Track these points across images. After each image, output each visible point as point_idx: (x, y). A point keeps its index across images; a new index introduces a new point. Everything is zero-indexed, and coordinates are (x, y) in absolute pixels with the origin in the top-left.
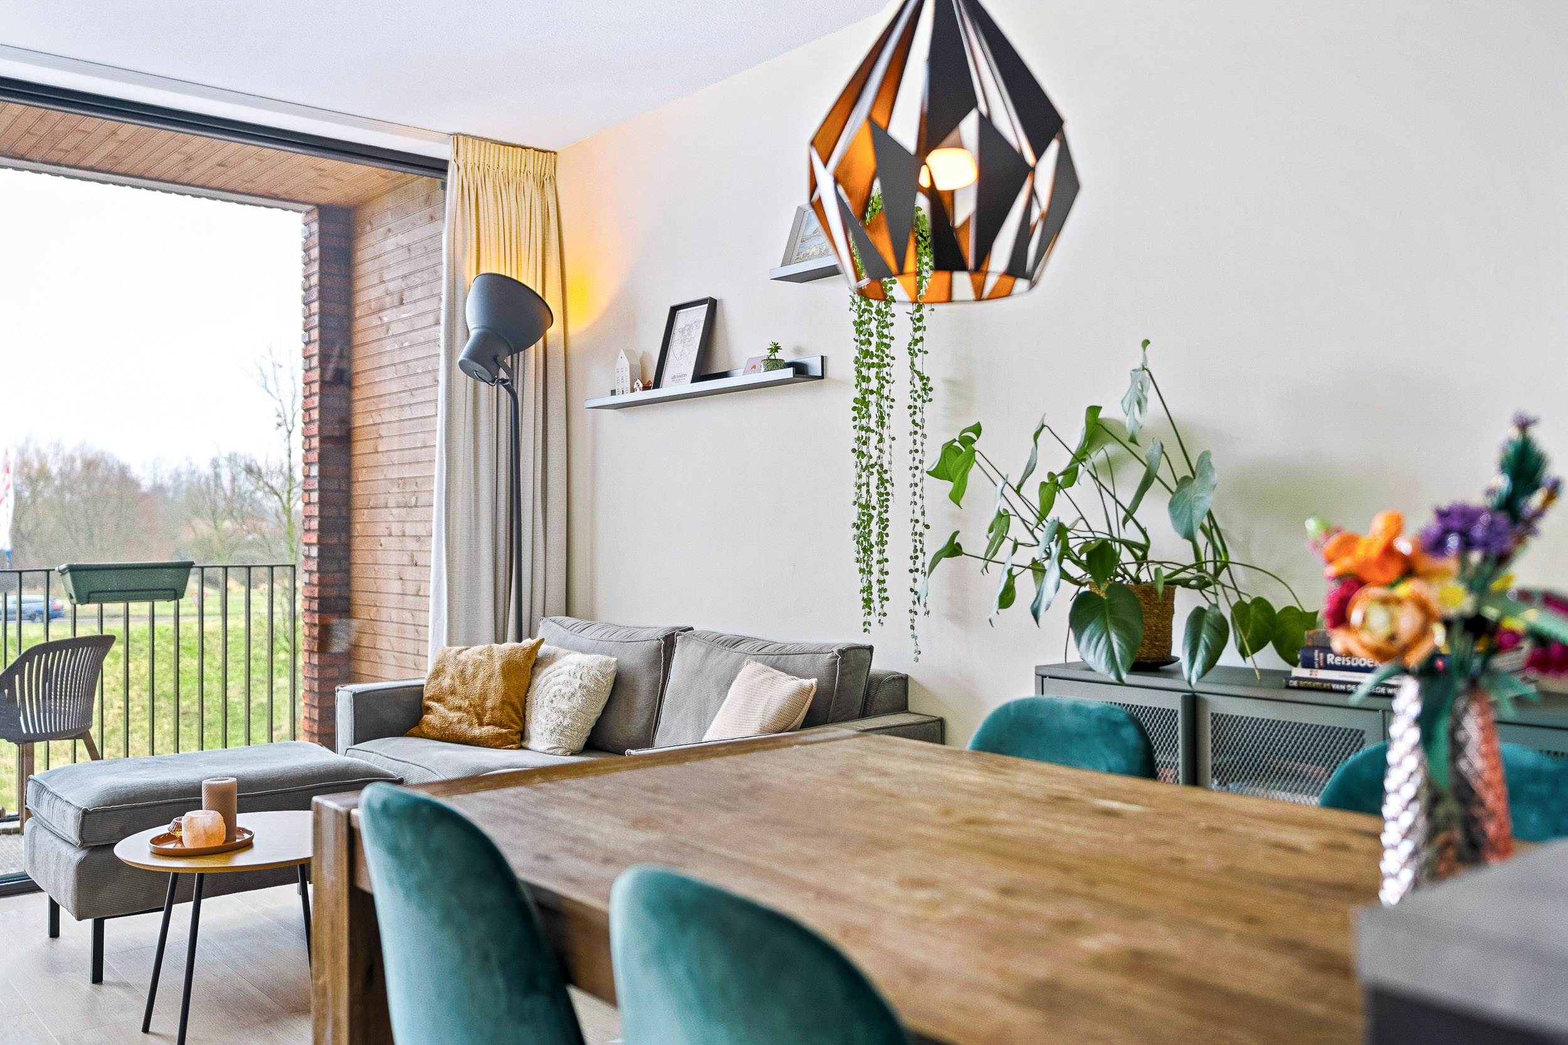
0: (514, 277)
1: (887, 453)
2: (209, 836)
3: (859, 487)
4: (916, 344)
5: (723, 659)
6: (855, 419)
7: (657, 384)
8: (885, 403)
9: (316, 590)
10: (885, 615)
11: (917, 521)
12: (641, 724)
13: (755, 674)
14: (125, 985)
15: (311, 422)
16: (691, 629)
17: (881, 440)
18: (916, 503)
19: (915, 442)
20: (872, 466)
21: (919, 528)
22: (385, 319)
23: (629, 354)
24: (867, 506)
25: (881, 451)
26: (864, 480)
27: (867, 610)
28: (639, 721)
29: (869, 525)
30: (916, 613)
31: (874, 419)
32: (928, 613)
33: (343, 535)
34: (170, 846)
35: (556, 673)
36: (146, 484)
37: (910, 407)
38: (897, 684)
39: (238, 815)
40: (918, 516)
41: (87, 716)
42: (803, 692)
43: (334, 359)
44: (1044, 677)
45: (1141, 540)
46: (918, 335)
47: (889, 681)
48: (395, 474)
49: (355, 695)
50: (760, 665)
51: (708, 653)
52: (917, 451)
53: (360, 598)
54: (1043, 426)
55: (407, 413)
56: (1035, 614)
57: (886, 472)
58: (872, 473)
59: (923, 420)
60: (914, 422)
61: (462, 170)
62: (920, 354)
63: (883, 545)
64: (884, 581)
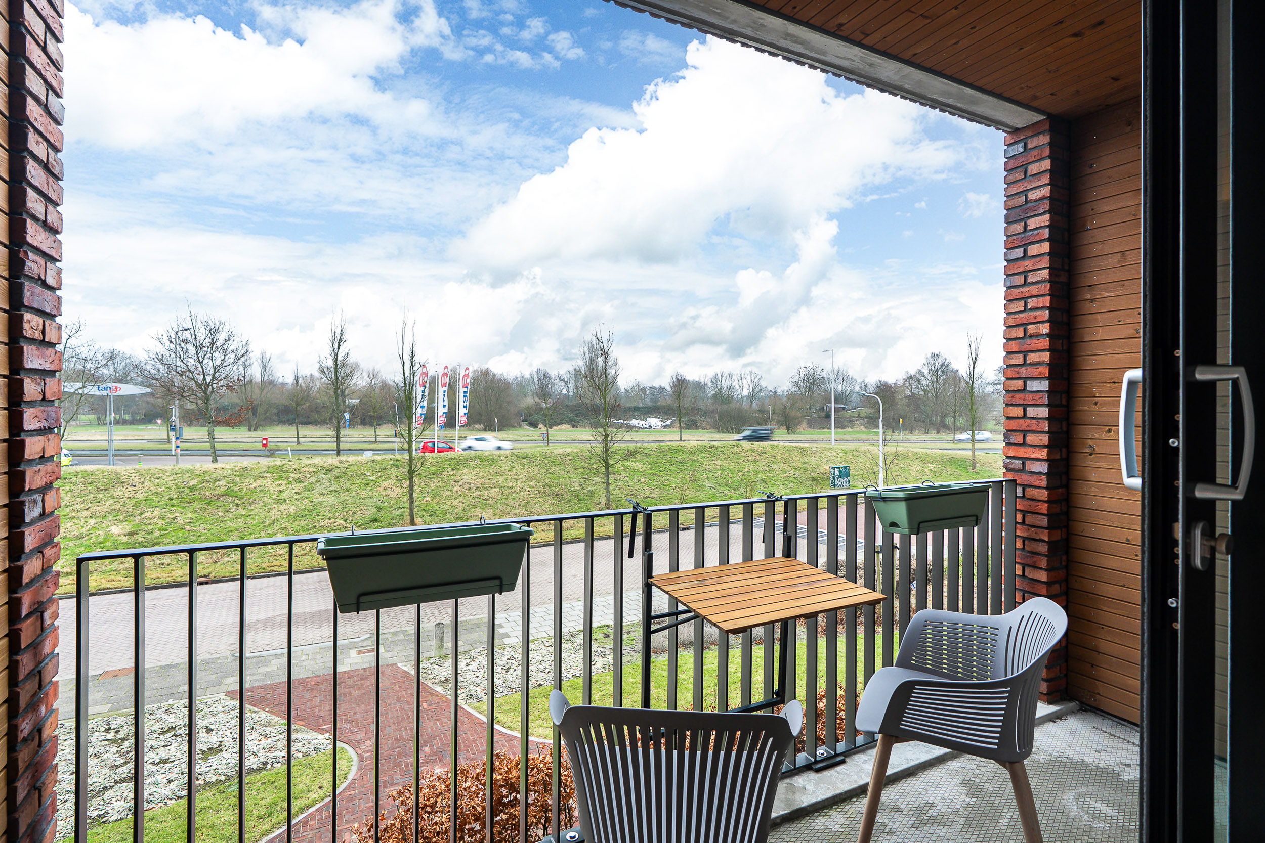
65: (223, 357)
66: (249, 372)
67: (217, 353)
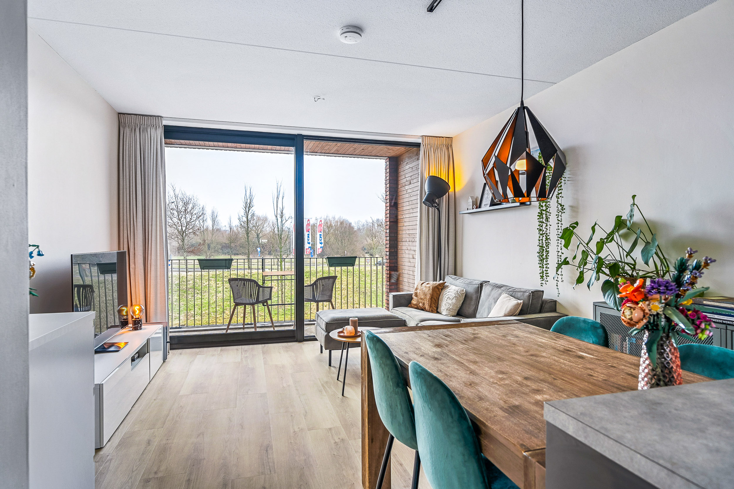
0: (440, 177)
1: (548, 230)
2: (351, 333)
3: (539, 240)
4: (559, 195)
5: (496, 292)
6: (538, 219)
7: (480, 207)
8: (548, 214)
9: (389, 264)
10: (547, 281)
11: (559, 252)
12: (472, 309)
13: (504, 298)
14: (335, 367)
15: (387, 217)
16: (489, 282)
17: (546, 226)
18: (558, 246)
19: (558, 226)
20: (544, 234)
21: (560, 254)
22: (406, 188)
23: (472, 197)
24: (542, 247)
25: (547, 229)
26: (541, 238)
27: (542, 279)
28: (472, 308)
29: (543, 253)
30: (558, 281)
31: (544, 219)
32: (563, 281)
33: (396, 249)
34: (342, 334)
35: (448, 291)
36: (356, 228)
37: (557, 215)
38: (553, 303)
39: (358, 327)
40: (559, 250)
41: (331, 296)
42: (518, 304)
43: (394, 200)
44: (596, 306)
45: (633, 263)
46: (560, 192)
47: (550, 302)
48: (408, 232)
49: (393, 295)
50: (507, 295)
51: (492, 290)
52: (559, 229)
53: (400, 267)
54: (596, 224)
55: (412, 215)
56: (589, 286)
57: (548, 236)
58: (543, 236)
59: (561, 219)
60: (558, 220)
61: (424, 146)
62: (560, 198)
63: (547, 259)
64: (547, 271)
65: (191, 217)
66: (206, 224)
67: (188, 215)
